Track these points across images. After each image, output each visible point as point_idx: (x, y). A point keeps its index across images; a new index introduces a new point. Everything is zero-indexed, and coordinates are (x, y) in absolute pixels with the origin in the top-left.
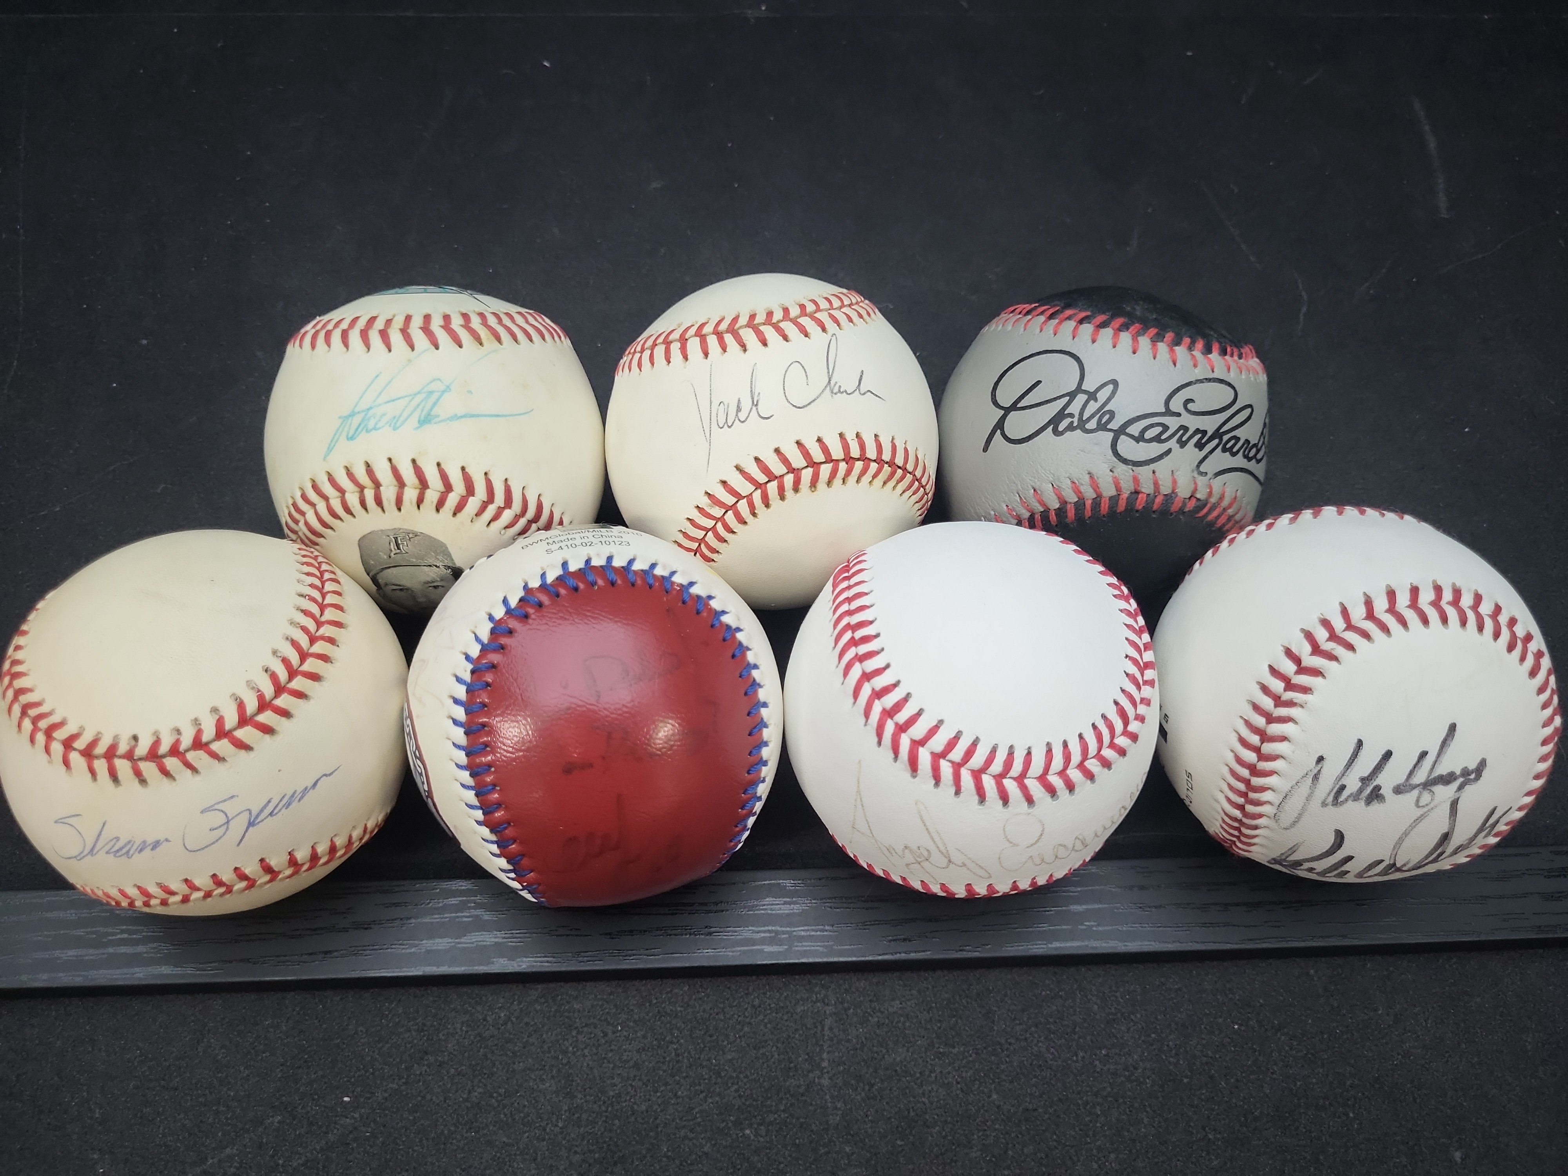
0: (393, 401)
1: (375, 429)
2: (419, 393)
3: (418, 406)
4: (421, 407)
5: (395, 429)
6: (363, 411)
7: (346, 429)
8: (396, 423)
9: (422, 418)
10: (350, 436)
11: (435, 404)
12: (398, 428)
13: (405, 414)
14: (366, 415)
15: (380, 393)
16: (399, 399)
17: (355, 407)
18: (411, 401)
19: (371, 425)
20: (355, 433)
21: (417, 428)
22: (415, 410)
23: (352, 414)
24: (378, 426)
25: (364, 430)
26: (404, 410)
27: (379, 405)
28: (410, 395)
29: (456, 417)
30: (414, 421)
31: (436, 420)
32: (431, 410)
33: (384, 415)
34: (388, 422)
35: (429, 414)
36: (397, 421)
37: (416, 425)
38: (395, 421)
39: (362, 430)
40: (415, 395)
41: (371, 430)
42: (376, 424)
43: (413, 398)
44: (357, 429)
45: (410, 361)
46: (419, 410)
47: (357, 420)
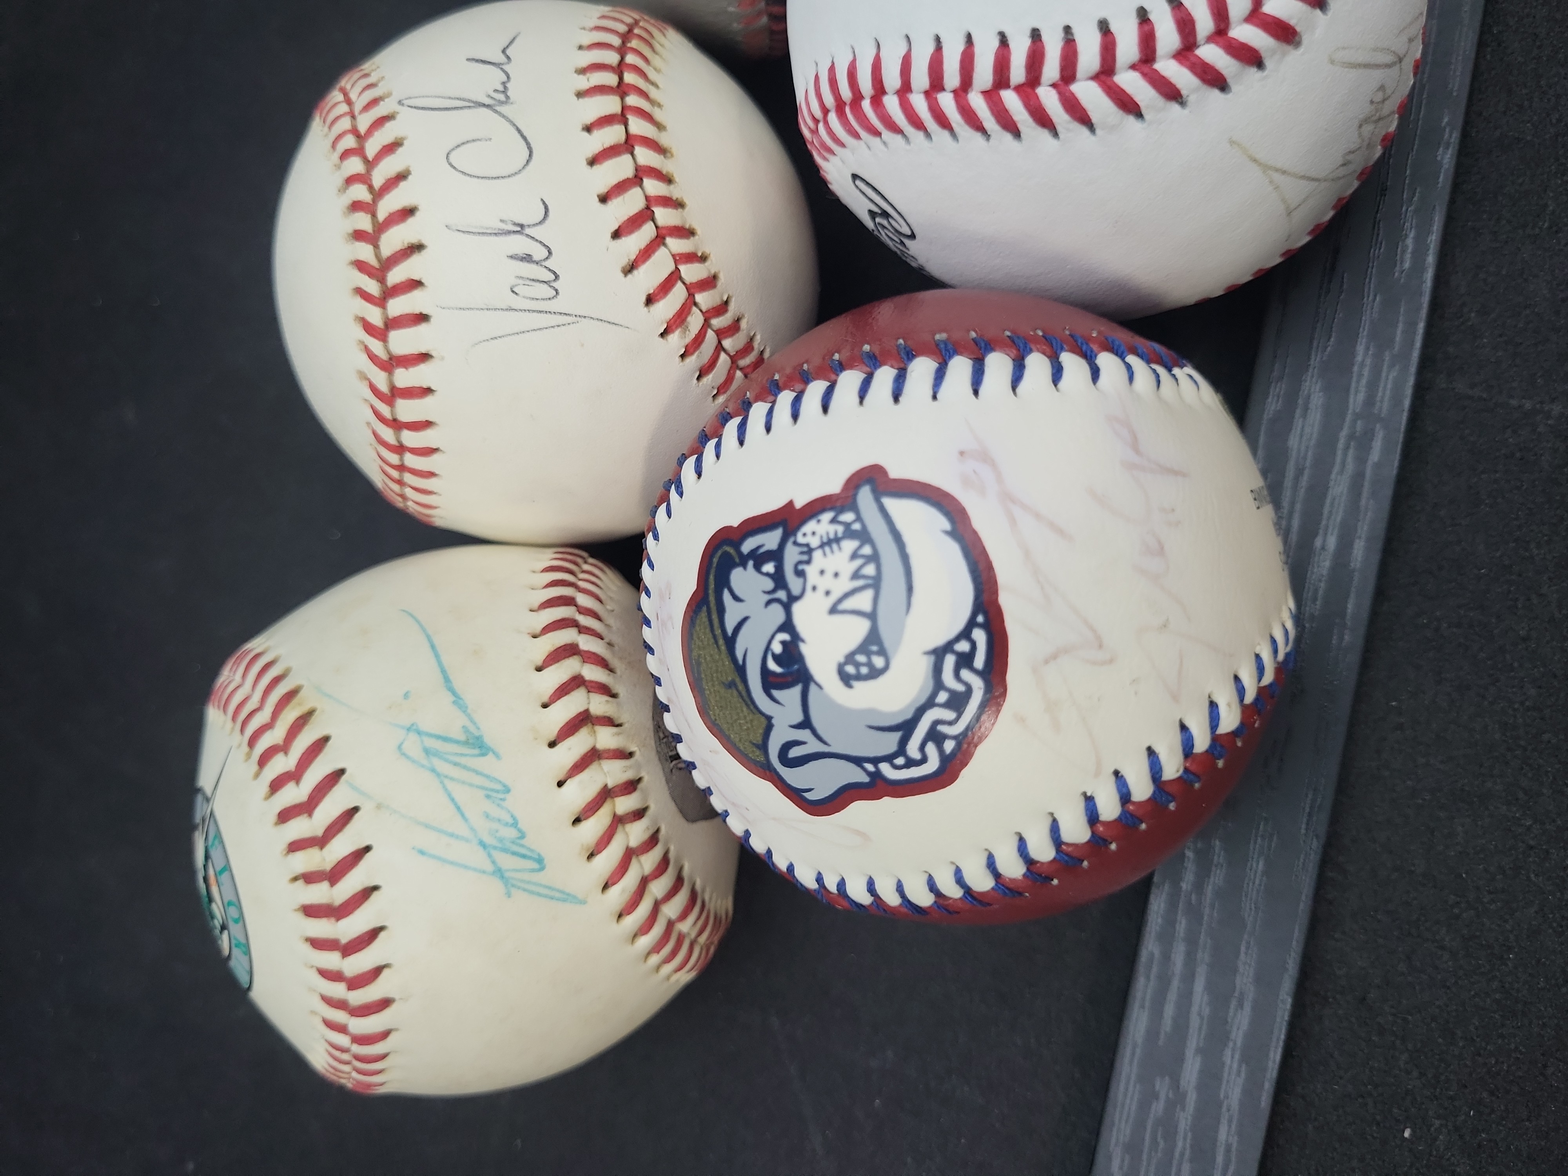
0: (458, 808)
1: (515, 824)
2: (433, 770)
3: (456, 764)
4: (457, 759)
5: (507, 790)
6: (490, 856)
7: (526, 876)
8: (498, 791)
9: (476, 751)
10: (536, 866)
11: (446, 739)
12: (505, 786)
13: (479, 780)
14: (495, 848)
15: (452, 835)
16: (453, 800)
17: (484, 872)
18: (452, 779)
19: (511, 833)
20: (530, 858)
21: (497, 756)
22: (465, 767)
23: (499, 872)
24: (511, 821)
25: (522, 842)
26: (471, 785)
27: (473, 830)
28: (442, 782)
29: (458, 701)
30: (485, 763)
31: (472, 728)
32: (457, 742)
33: (487, 816)
34: (498, 805)
35: (466, 743)
36: (492, 790)
37: (490, 756)
38: (494, 794)
39: (522, 846)
40: (438, 775)
41: (520, 831)
42: (506, 824)
43: (446, 777)
44: (524, 856)
45: (379, 806)
46: (463, 760)
47: (507, 862)
